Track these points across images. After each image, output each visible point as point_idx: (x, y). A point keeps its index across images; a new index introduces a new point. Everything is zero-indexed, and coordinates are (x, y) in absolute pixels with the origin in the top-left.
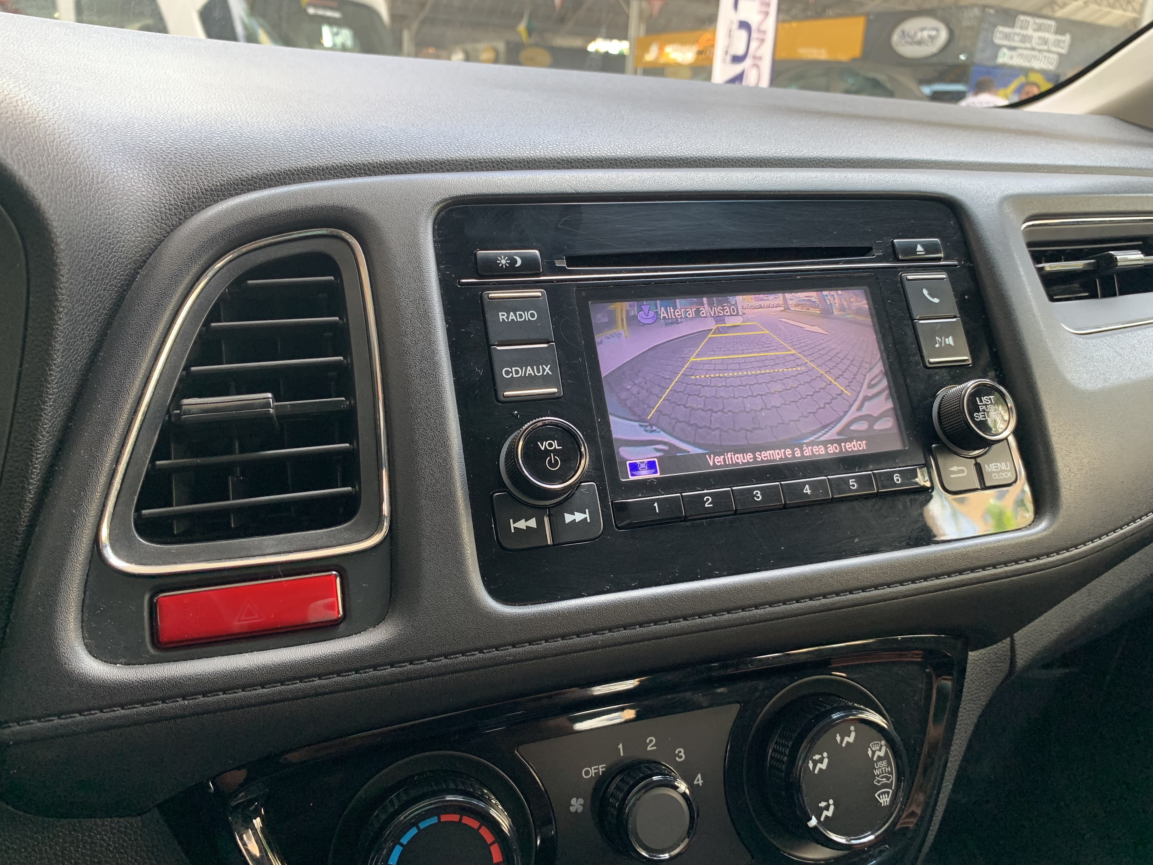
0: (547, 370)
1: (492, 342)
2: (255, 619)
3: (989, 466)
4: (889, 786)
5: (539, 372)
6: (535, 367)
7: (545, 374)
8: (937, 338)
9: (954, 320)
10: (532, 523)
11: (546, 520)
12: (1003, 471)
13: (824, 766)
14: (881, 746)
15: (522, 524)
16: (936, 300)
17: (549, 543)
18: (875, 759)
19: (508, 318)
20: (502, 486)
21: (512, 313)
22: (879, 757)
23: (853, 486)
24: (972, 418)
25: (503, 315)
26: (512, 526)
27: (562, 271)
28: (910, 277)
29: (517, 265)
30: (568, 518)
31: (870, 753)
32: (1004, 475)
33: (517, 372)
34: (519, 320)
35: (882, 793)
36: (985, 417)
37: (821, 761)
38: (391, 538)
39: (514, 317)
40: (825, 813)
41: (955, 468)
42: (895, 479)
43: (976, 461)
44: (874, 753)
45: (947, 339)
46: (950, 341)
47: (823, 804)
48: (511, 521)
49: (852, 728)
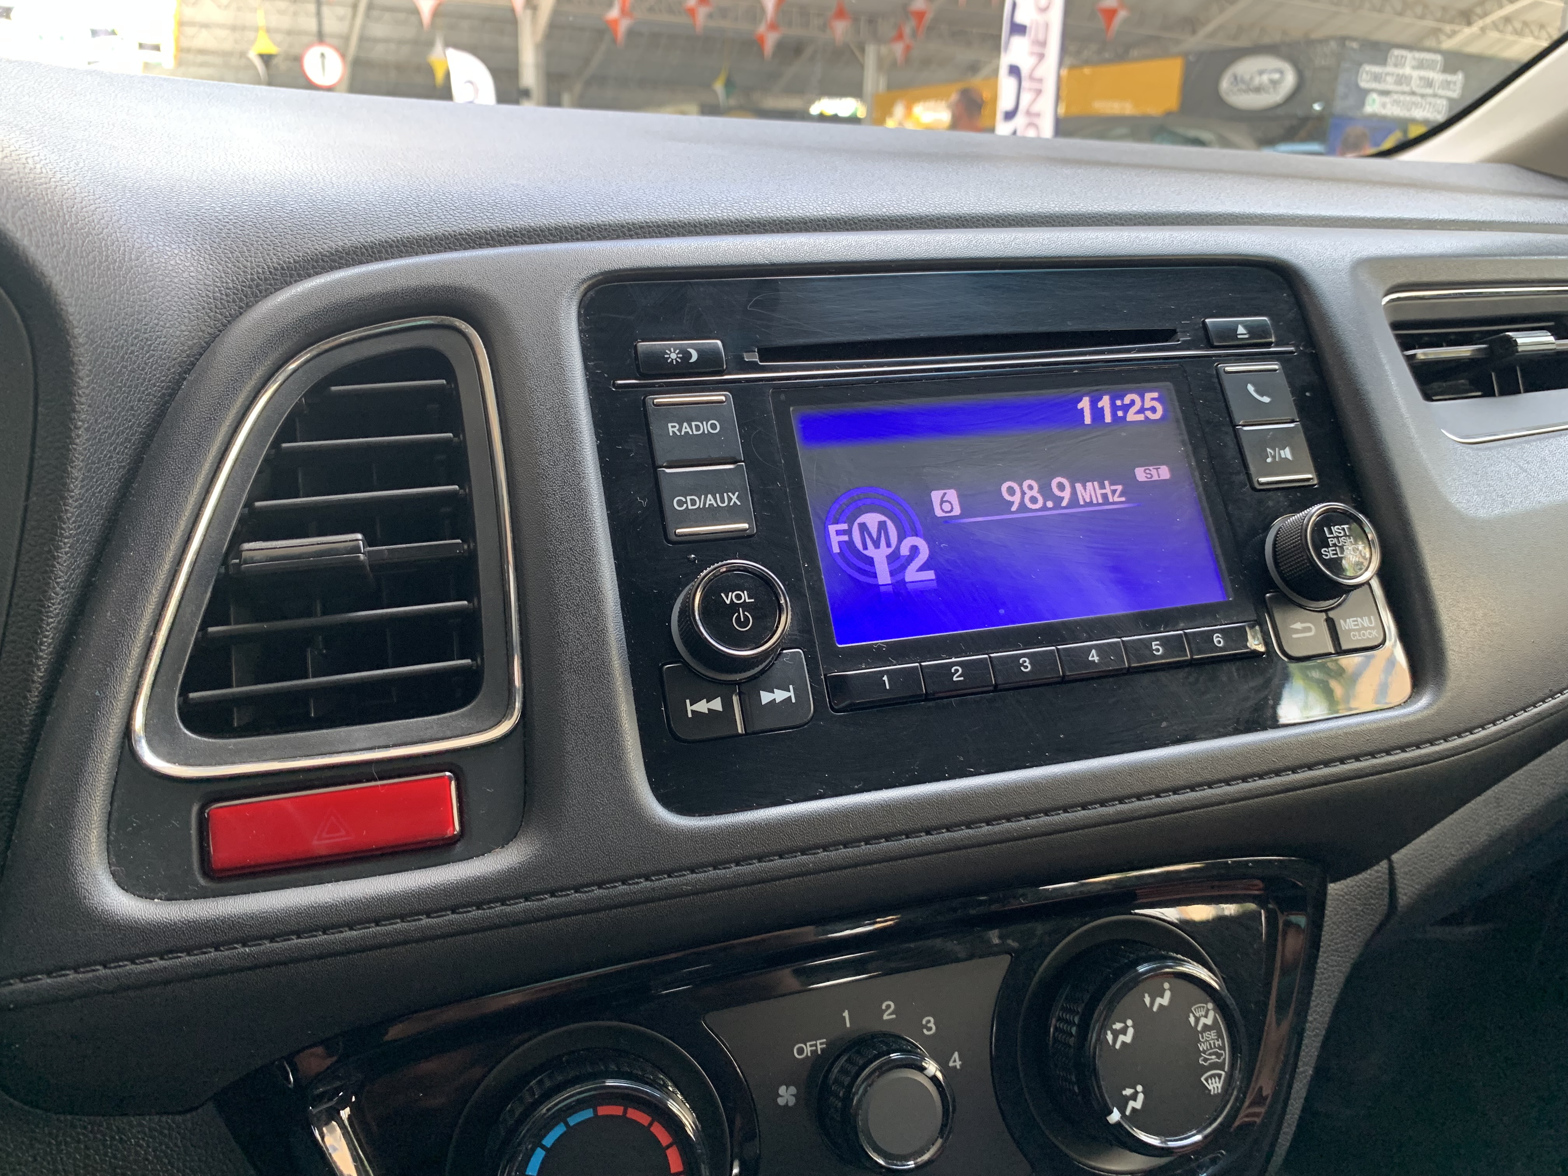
0: (734, 498)
1: (659, 462)
2: (342, 837)
3: (1345, 622)
4: (1220, 1066)
5: (723, 501)
6: (718, 495)
7: (731, 504)
8: (1268, 450)
9: (1292, 425)
10: (717, 705)
11: (735, 699)
12: (1365, 629)
13: (1128, 1038)
14: (1208, 1010)
15: (702, 706)
16: (1266, 400)
17: (740, 731)
18: (1199, 1028)
19: (680, 430)
20: (676, 656)
21: (685, 424)
22: (1205, 1025)
23: (1158, 650)
24: (1319, 555)
25: (673, 427)
26: (689, 708)
27: (753, 367)
28: (1228, 369)
29: (691, 361)
30: (766, 697)
31: (1192, 1020)
32: (1367, 633)
33: (693, 502)
34: (695, 433)
35: (1211, 1076)
36: (1336, 554)
37: (1124, 1031)
38: (524, 726)
39: (688, 430)
40: (1131, 1104)
41: (1298, 626)
42: (1215, 640)
43: (1327, 615)
44: (1197, 1020)
45: (1282, 452)
46: (1287, 453)
47: (1128, 1092)
48: (688, 701)
49: (1166, 985)
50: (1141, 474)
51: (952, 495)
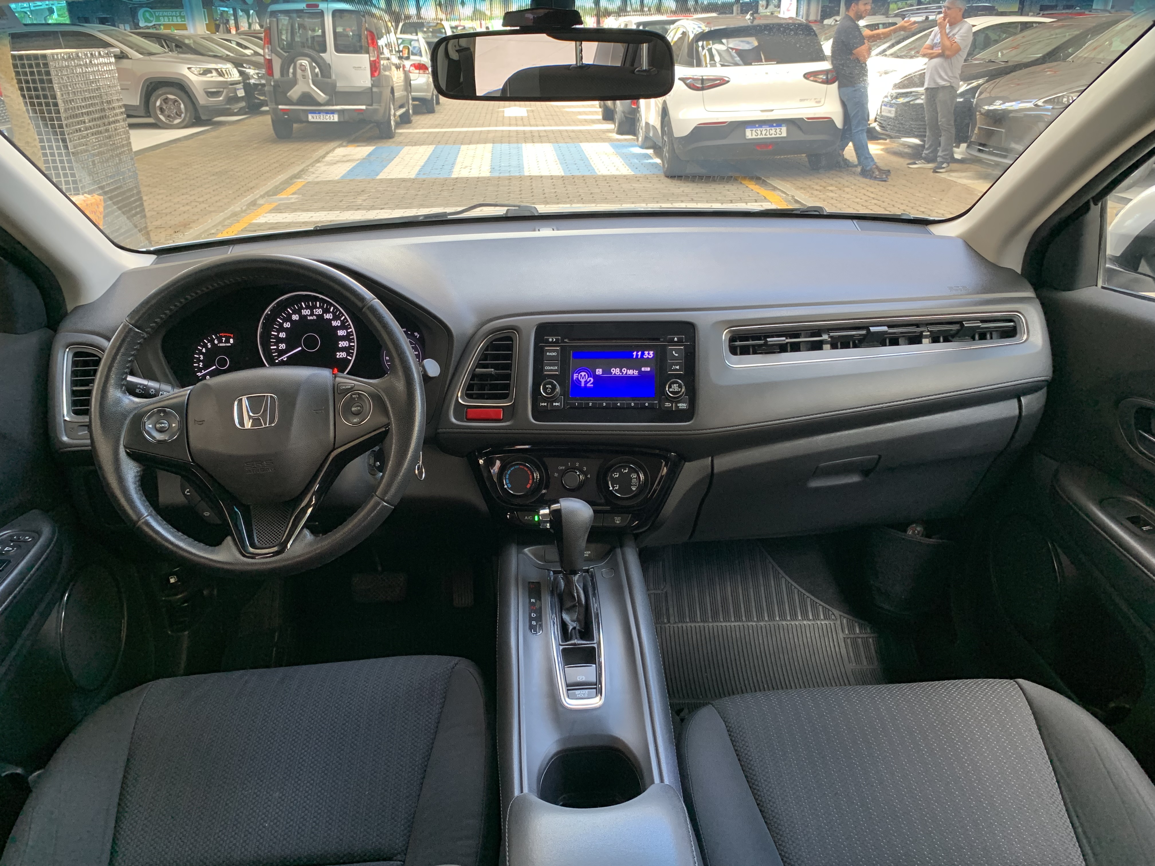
0: (556, 368)
1: (543, 360)
2: (486, 416)
6: (553, 367)
8: (673, 366)
9: (681, 361)
10: (546, 404)
11: (549, 404)
12: (684, 406)
15: (543, 404)
16: (677, 355)
17: (549, 409)
19: (549, 354)
23: (633, 405)
26: (540, 405)
27: (566, 343)
28: (669, 348)
29: (554, 341)
30: (554, 404)
33: (549, 368)
34: (552, 355)
36: (673, 390)
37: (616, 475)
38: (513, 404)
40: (616, 488)
41: (667, 404)
42: (646, 404)
45: (677, 367)
47: (615, 485)
49: (627, 468)
50: (643, 369)
51: (601, 370)
